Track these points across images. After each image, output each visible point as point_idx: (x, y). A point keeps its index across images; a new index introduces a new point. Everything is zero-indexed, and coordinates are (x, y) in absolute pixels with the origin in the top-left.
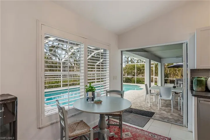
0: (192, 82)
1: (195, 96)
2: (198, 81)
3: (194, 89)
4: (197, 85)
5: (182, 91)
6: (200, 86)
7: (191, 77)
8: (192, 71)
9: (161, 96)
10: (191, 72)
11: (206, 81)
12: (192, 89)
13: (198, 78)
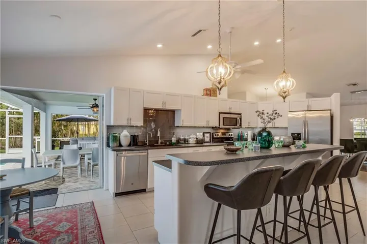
0: (108, 139)
1: (114, 150)
2: (114, 137)
3: (110, 145)
4: (113, 140)
5: (91, 152)
6: (116, 142)
7: (107, 133)
8: (109, 127)
9: (64, 163)
10: (107, 129)
11: (119, 137)
12: (108, 145)
13: (114, 134)
